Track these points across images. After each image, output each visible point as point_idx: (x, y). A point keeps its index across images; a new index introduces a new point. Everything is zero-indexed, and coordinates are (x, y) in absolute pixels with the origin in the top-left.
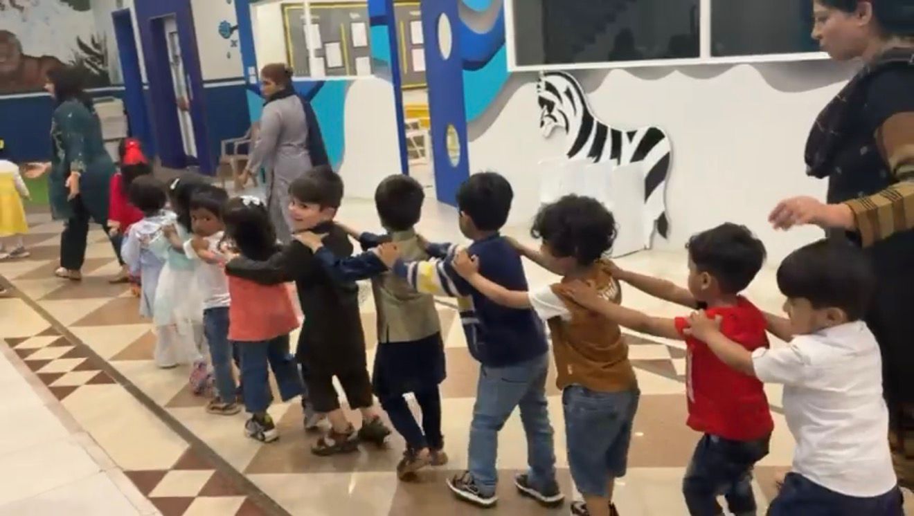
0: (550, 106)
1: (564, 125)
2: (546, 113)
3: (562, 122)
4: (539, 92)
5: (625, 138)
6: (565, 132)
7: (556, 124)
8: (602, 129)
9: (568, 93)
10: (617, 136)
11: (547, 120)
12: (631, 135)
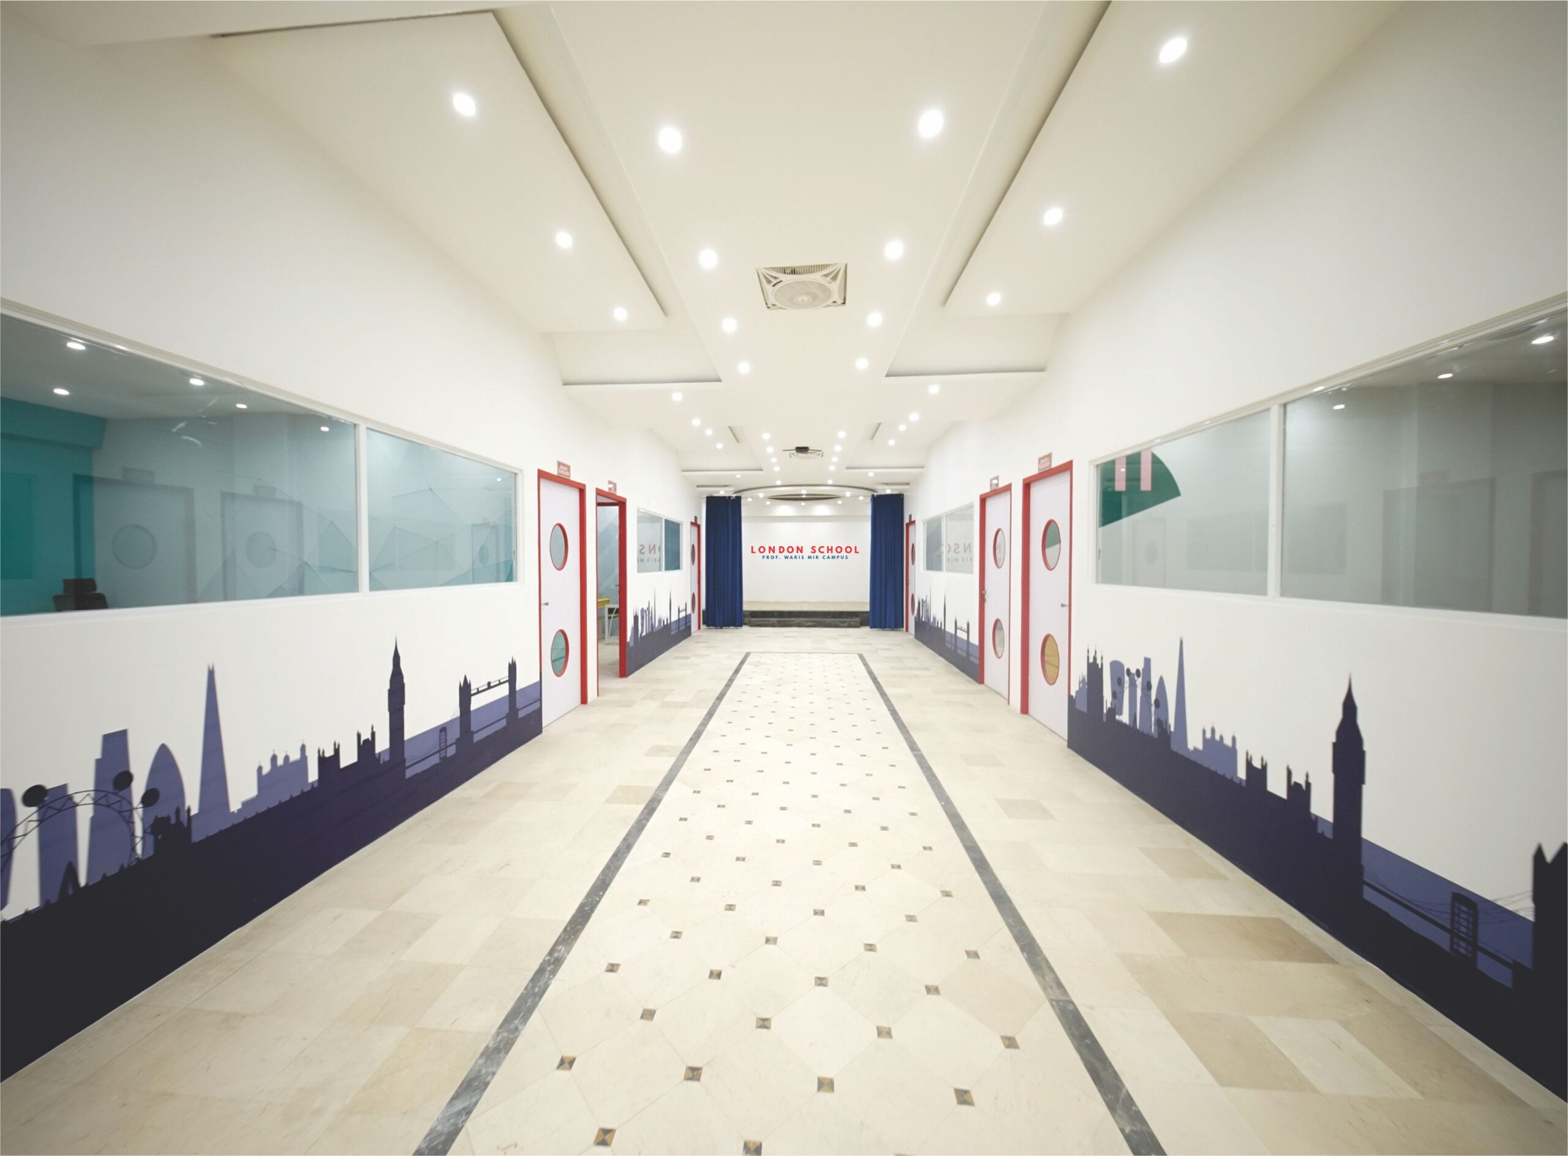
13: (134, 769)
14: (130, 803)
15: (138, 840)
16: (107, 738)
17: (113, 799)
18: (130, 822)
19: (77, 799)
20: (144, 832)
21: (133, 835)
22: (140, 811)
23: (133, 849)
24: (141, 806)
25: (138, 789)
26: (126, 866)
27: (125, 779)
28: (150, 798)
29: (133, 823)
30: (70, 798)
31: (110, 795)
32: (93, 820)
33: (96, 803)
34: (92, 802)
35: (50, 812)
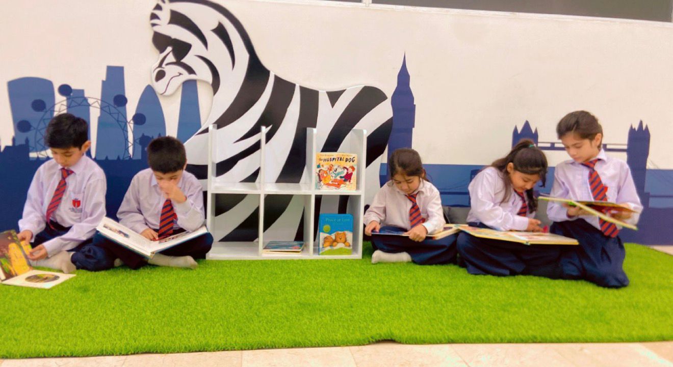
0: (181, 49)
1: (209, 77)
2: (171, 58)
3: (203, 73)
4: (153, 25)
5: (324, 101)
6: (211, 90)
7: (192, 77)
8: (284, 89)
9: (221, 31)
10: (310, 98)
11: (172, 71)
12: (334, 97)
13: (128, 95)
14: (126, 118)
15: (130, 144)
16: (110, 69)
17: (113, 110)
18: (125, 130)
19: (90, 101)
20: (134, 141)
21: (126, 139)
22: (132, 125)
23: (127, 149)
24: (132, 122)
25: (131, 110)
26: (121, 158)
27: (121, 101)
28: (139, 119)
29: (127, 132)
30: (86, 99)
31: (111, 107)
32: (100, 119)
33: (102, 108)
34: (99, 107)
35: (73, 104)
